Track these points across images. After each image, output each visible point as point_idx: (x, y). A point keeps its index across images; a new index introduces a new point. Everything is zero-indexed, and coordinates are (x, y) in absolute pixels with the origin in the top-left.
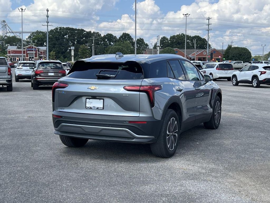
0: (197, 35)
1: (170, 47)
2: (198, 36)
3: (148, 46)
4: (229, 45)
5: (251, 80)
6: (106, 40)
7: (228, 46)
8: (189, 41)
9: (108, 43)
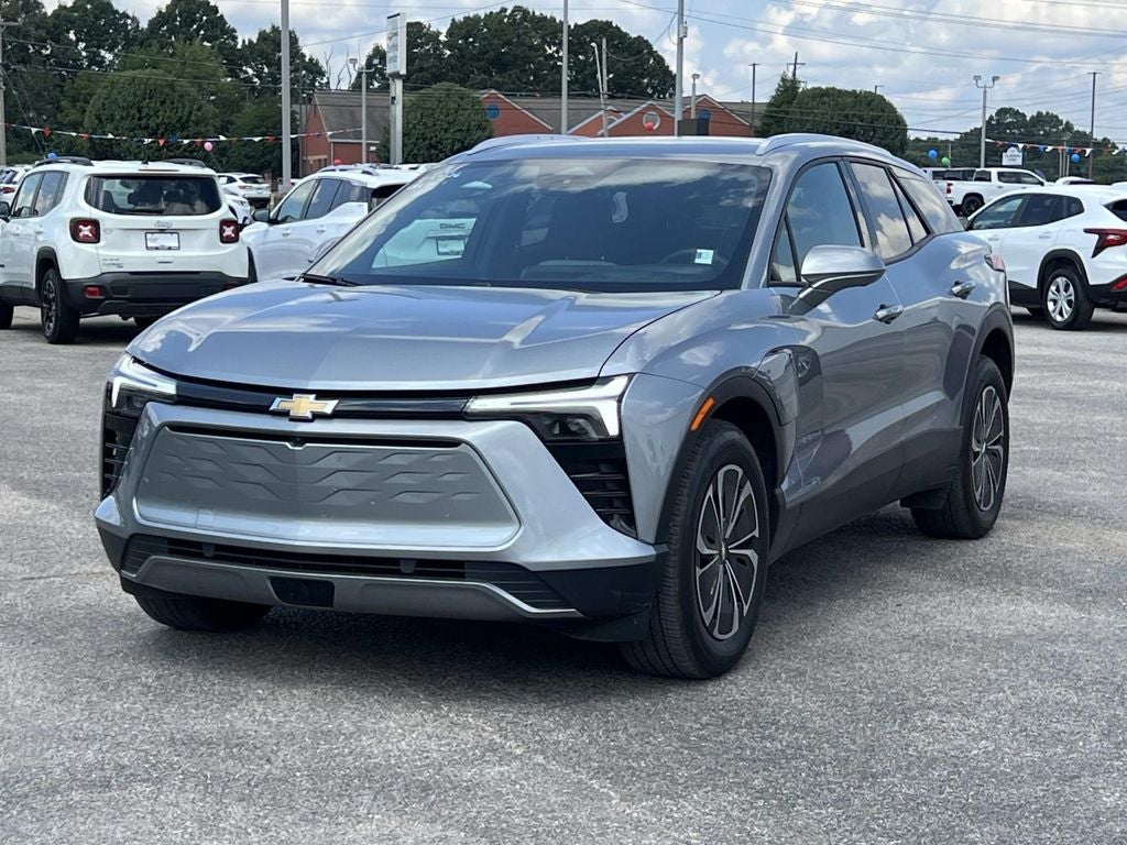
0: (602, 18)
1: (452, 80)
2: (609, 24)
3: (322, 74)
4: (783, 80)
5: (1035, 286)
6: (72, 36)
7: (778, 80)
8: (557, 52)
9: (84, 54)
